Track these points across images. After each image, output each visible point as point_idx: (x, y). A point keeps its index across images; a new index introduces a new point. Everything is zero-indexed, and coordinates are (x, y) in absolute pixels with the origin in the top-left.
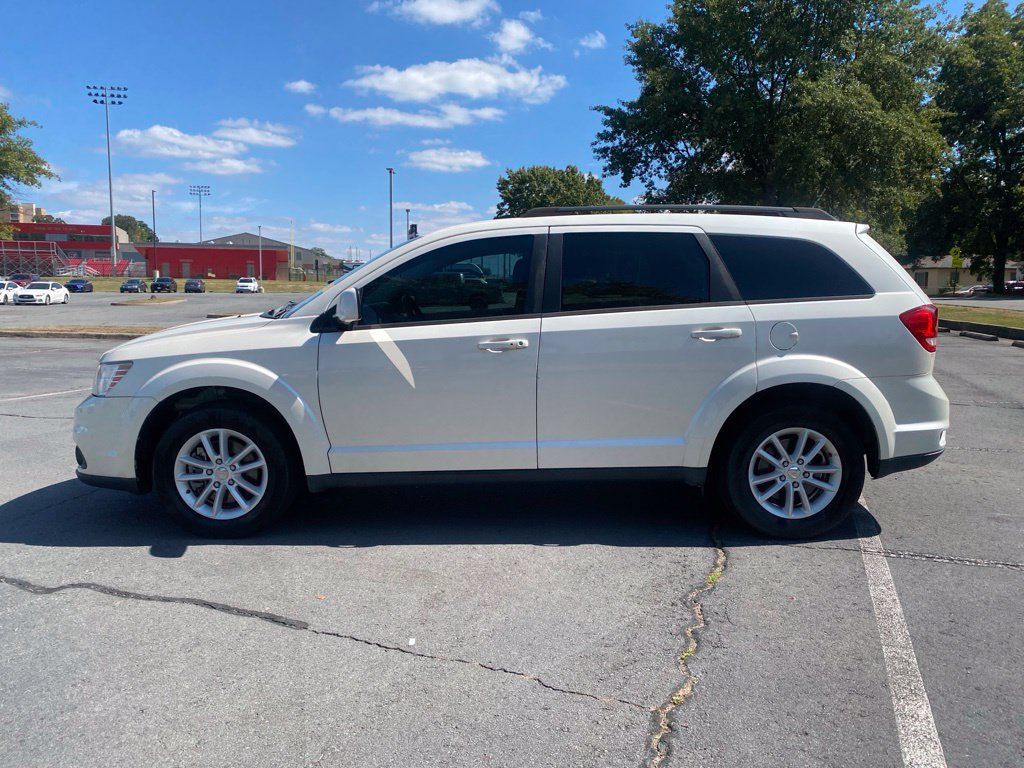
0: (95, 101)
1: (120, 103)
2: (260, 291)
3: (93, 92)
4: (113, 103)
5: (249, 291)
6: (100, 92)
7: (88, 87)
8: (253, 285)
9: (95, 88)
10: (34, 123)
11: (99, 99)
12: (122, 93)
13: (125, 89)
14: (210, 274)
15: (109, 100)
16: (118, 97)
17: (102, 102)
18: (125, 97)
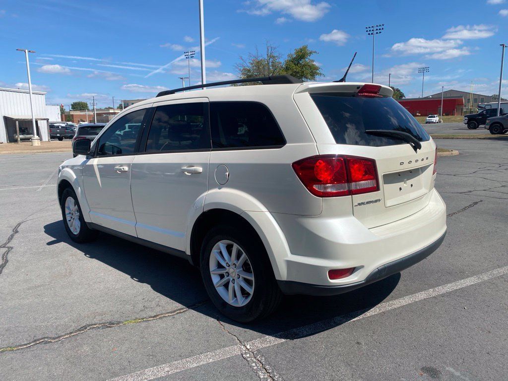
0: (369, 34)
1: (380, 32)
2: (440, 122)
3: (368, 29)
4: (377, 33)
5: (433, 122)
6: (371, 29)
7: (366, 28)
8: (436, 119)
9: (369, 27)
10: (315, 52)
11: (371, 33)
12: (381, 28)
13: (383, 25)
14: (418, 114)
15: (375, 32)
16: (380, 29)
17: (372, 34)
18: (383, 29)
